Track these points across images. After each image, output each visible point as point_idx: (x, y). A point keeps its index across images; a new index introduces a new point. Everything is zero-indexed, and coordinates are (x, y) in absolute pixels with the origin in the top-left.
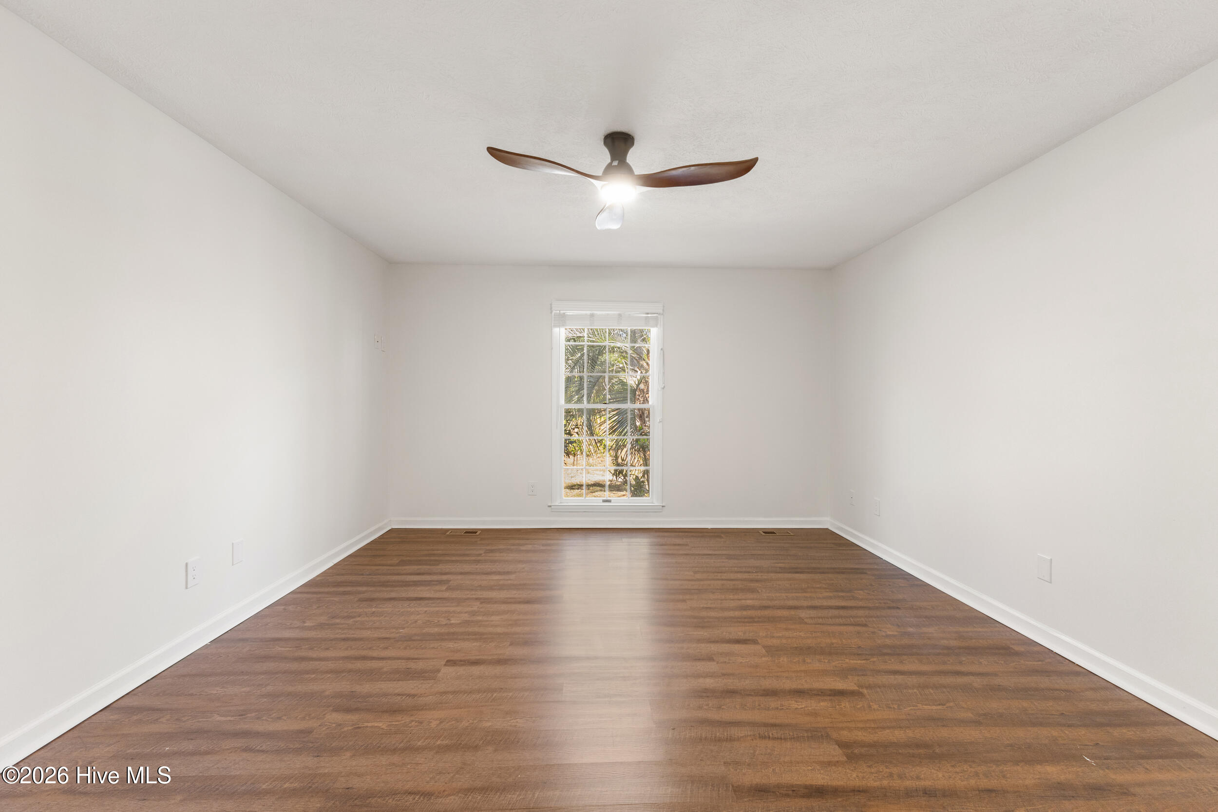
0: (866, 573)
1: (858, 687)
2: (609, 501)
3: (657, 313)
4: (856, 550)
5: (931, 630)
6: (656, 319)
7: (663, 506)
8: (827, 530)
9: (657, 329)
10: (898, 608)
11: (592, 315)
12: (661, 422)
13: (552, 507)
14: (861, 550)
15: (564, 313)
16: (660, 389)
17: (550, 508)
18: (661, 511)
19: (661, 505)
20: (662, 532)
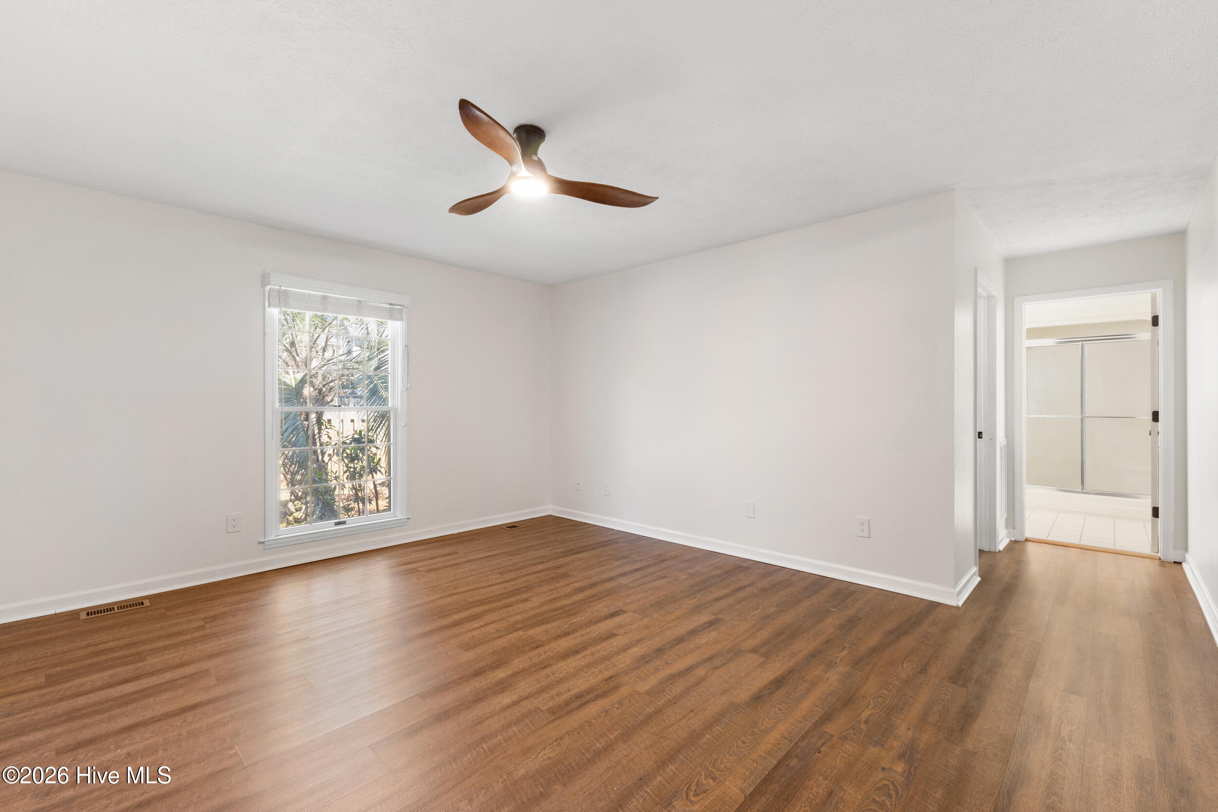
0: (618, 542)
1: (714, 615)
2: (344, 523)
3: (401, 306)
4: (588, 527)
5: (698, 568)
6: (401, 311)
7: (408, 519)
8: (550, 515)
9: (402, 322)
10: (666, 560)
11: (325, 298)
12: (406, 426)
13: (266, 543)
14: (591, 527)
15: (286, 291)
16: (405, 390)
17: (262, 545)
18: (405, 524)
19: (407, 517)
20: (413, 546)
